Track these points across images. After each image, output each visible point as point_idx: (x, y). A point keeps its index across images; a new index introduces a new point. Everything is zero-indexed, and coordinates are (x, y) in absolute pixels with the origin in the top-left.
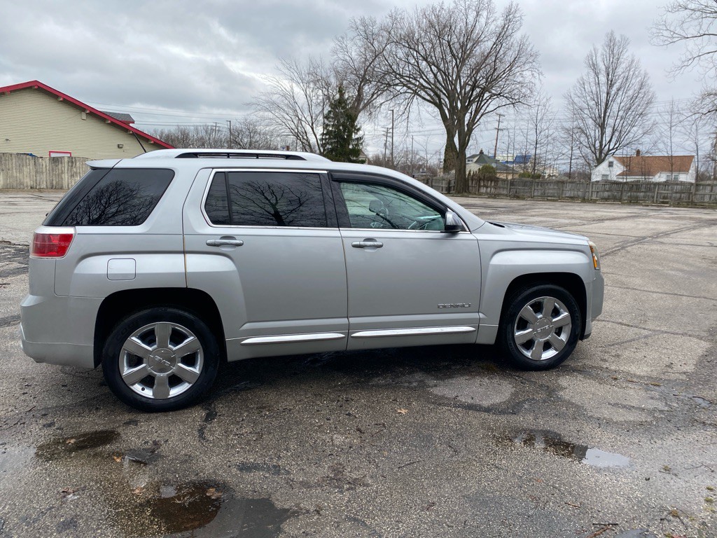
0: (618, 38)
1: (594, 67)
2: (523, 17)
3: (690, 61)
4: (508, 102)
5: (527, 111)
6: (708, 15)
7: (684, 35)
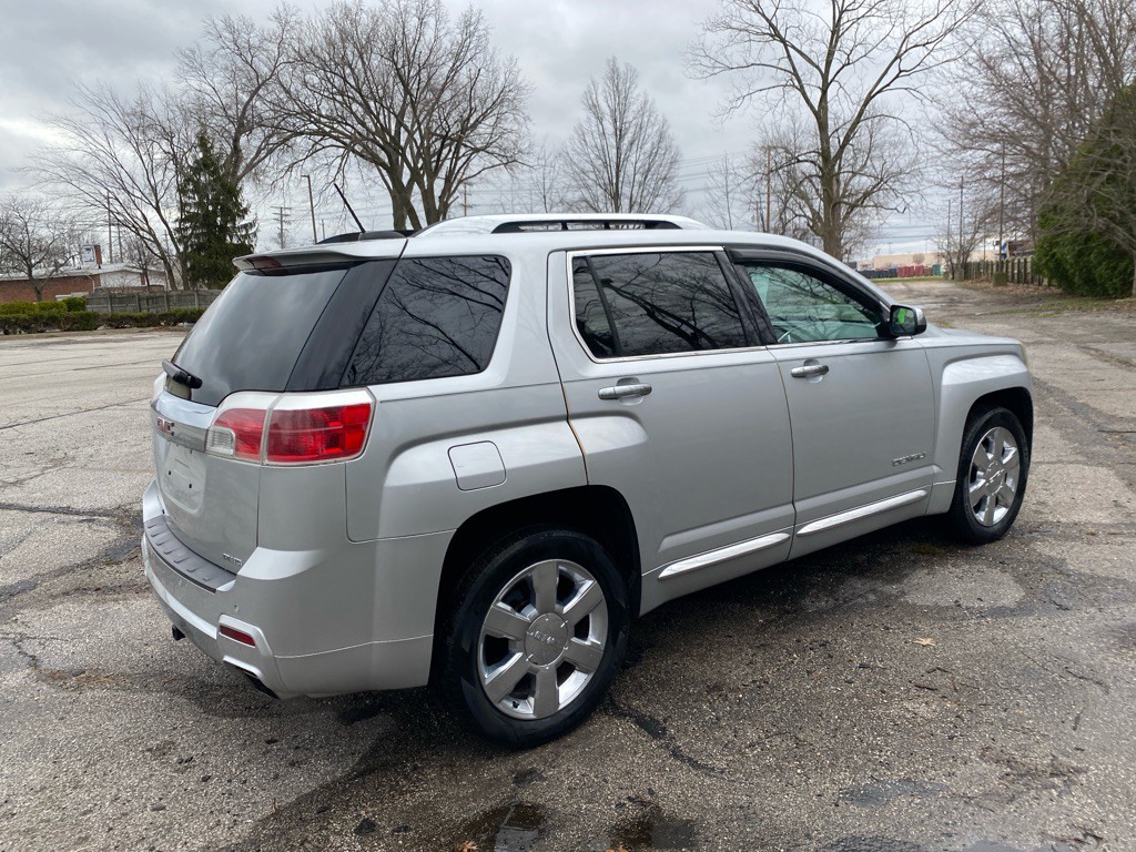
0: (622, 69)
1: (594, 108)
2: (490, 31)
3: (739, 102)
4: (498, 162)
5: (529, 175)
6: (752, 37)
7: (728, 64)
